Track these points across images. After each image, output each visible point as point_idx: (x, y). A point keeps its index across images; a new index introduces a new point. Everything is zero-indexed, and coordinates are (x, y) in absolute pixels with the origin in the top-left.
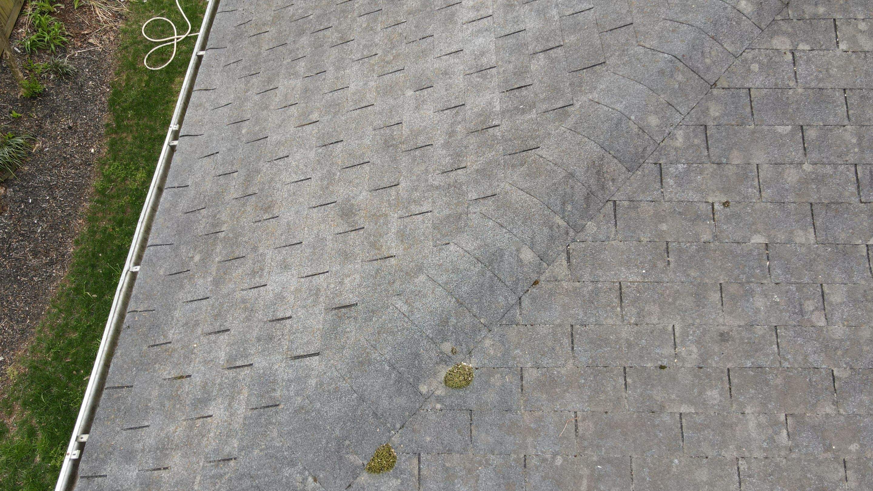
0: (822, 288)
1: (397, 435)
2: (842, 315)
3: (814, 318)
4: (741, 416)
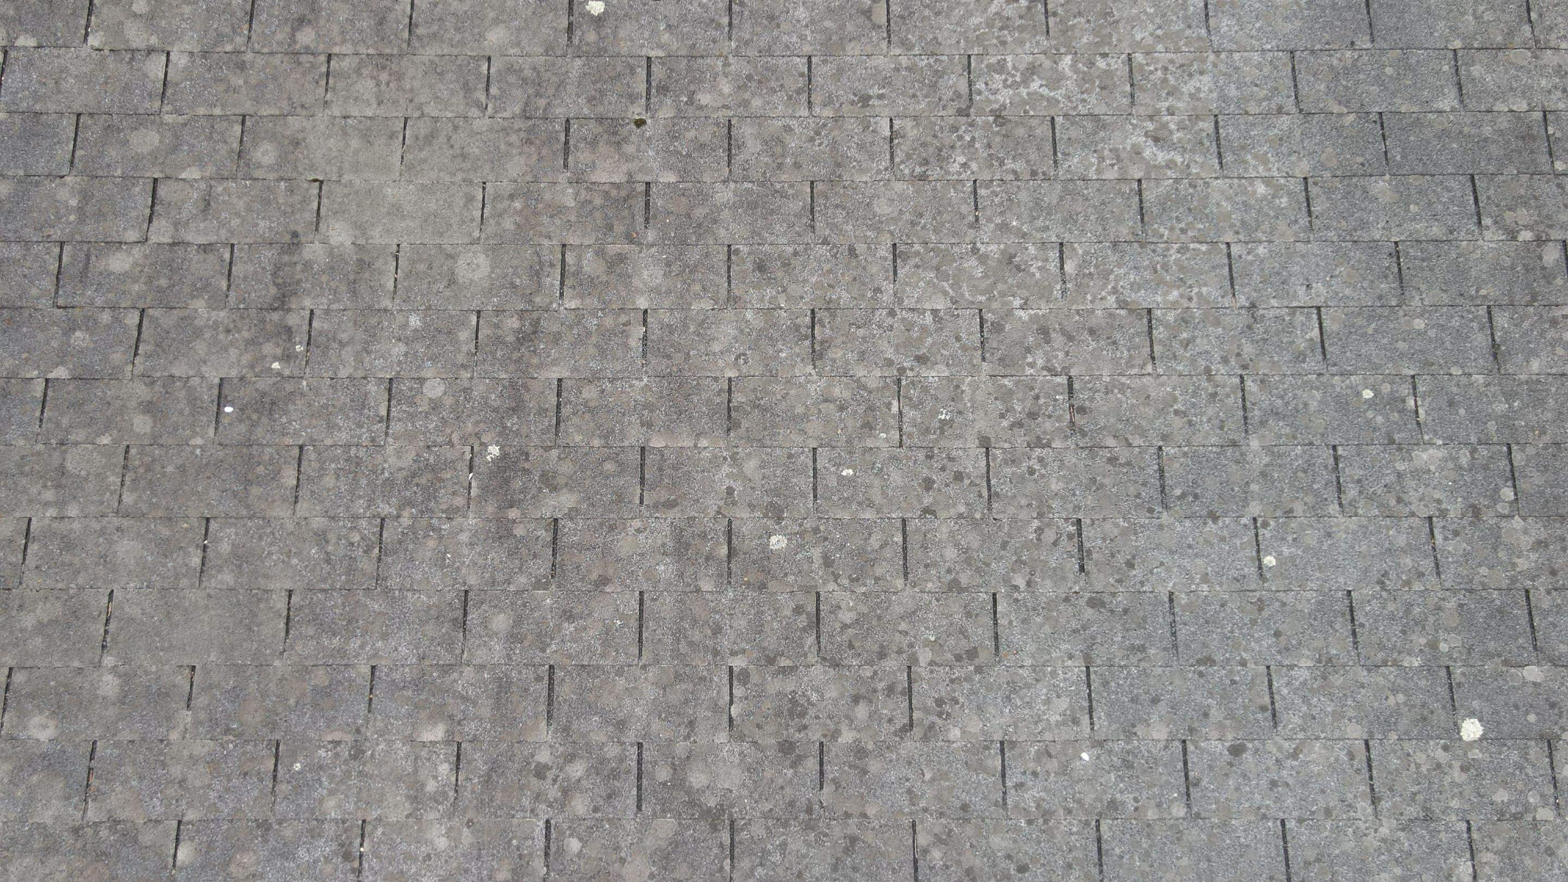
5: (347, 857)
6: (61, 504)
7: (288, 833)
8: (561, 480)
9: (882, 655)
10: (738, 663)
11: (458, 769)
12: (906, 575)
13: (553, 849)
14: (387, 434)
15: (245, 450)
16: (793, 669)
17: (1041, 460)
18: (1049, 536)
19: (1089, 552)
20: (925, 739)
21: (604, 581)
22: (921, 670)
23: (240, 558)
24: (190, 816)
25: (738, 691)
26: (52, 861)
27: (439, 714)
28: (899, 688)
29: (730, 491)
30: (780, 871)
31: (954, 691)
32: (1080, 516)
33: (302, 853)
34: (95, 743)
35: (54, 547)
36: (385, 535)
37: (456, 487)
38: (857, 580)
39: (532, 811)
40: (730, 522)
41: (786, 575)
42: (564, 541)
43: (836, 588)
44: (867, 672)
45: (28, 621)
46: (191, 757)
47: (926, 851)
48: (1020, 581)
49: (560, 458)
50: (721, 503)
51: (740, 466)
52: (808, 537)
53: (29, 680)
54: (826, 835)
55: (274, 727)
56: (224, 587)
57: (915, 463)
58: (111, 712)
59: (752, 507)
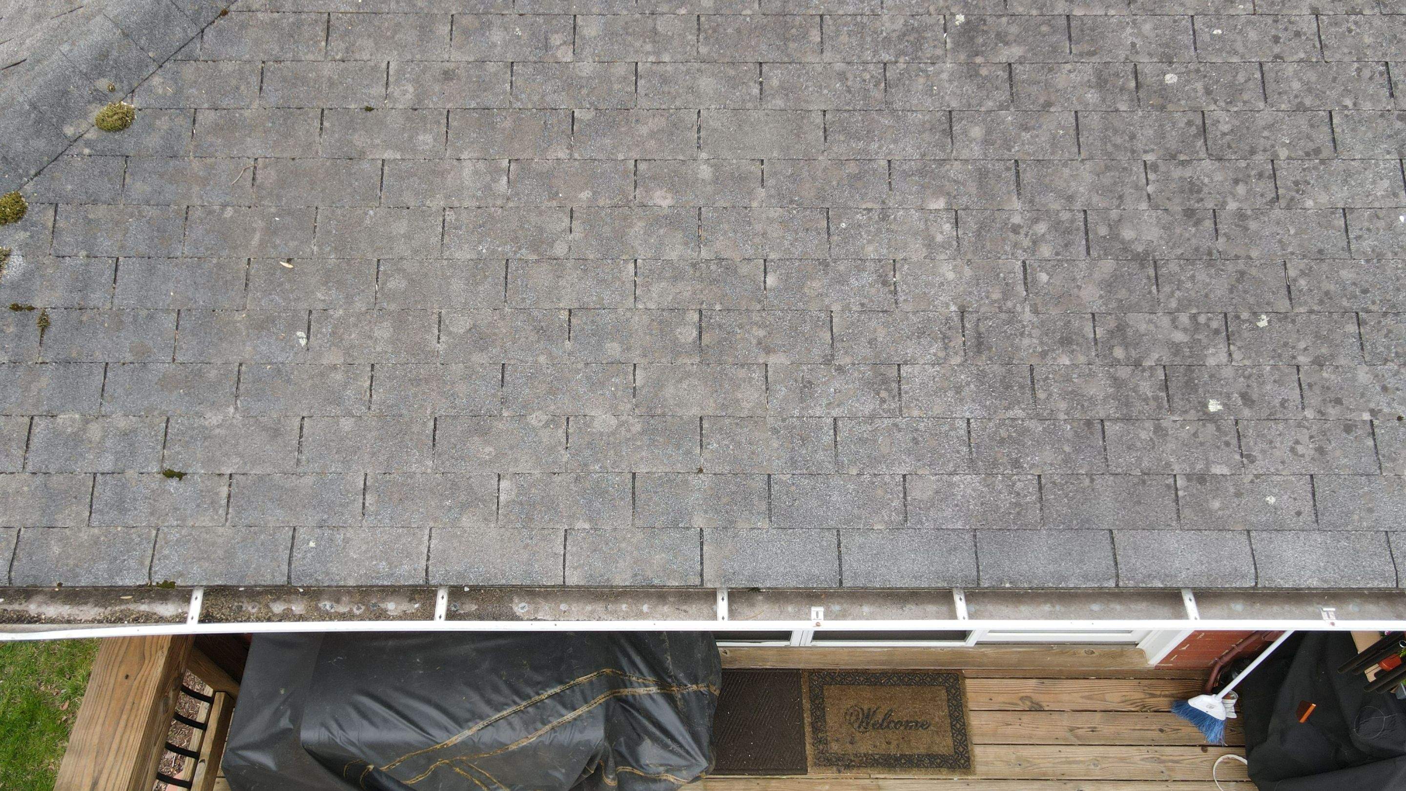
0: (575, 20)
1: (31, 183)
2: (594, 50)
3: (559, 54)
4: (455, 162)
5: (885, 283)
6: (657, 53)
7: (842, 268)
8: (1011, 38)
9: (1253, 152)
10: (1150, 158)
11: (957, 228)
12: (1266, 99)
13: (1029, 280)
14: (882, 8)
15: (781, 18)
16: (1189, 162)
17: (1356, 23)
18: (1366, 73)
19: (1396, 83)
20: (1288, 208)
21: (1048, 104)
22: (1281, 163)
23: (786, 90)
24: (772, 256)
25: (1152, 176)
26: (680, 285)
27: (940, 191)
28: (1267, 174)
29: (1133, 45)
30: (1192, 293)
31: (1306, 176)
32: (1387, 60)
33: (853, 281)
34: (700, 208)
35: (655, 81)
36: (888, 74)
37: (936, 43)
38: (1231, 102)
39: (1012, 254)
40: (1135, 65)
41: (1179, 100)
42: (1016, 78)
43: (1216, 108)
44: (1243, 164)
45: (644, 130)
46: (768, 218)
47: (1295, 280)
48: (1348, 102)
49: (1008, 23)
50: (1128, 53)
51: (1140, 29)
52: (1192, 76)
53: (648, 169)
54: (1222, 270)
55: (824, 200)
56: (778, 108)
57: (1266, 24)
58: (709, 189)
59: (1150, 55)
